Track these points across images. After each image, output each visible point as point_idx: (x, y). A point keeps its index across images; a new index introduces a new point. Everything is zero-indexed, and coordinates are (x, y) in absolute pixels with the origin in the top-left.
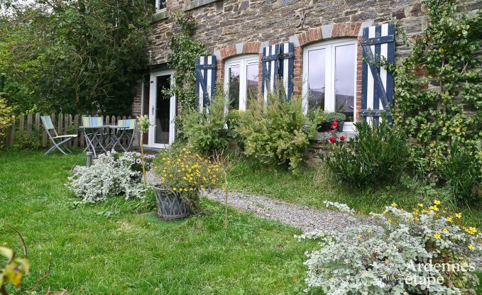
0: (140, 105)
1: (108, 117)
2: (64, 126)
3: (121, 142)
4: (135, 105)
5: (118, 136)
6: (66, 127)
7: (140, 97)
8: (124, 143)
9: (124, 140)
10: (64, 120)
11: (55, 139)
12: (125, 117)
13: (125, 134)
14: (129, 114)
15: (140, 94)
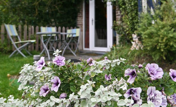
0: (82, 19)
1: (60, 28)
2: (28, 35)
3: (70, 46)
4: (79, 19)
5: (67, 42)
6: (30, 35)
7: (82, 13)
8: (72, 48)
9: (72, 45)
10: (28, 30)
11: (16, 44)
12: (72, 28)
13: (72, 40)
14: (74, 26)
15: (82, 11)
